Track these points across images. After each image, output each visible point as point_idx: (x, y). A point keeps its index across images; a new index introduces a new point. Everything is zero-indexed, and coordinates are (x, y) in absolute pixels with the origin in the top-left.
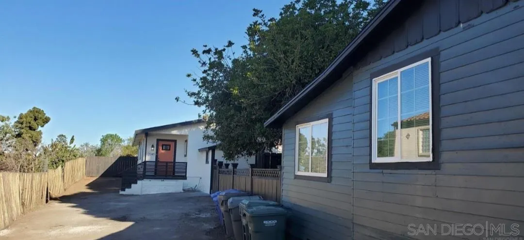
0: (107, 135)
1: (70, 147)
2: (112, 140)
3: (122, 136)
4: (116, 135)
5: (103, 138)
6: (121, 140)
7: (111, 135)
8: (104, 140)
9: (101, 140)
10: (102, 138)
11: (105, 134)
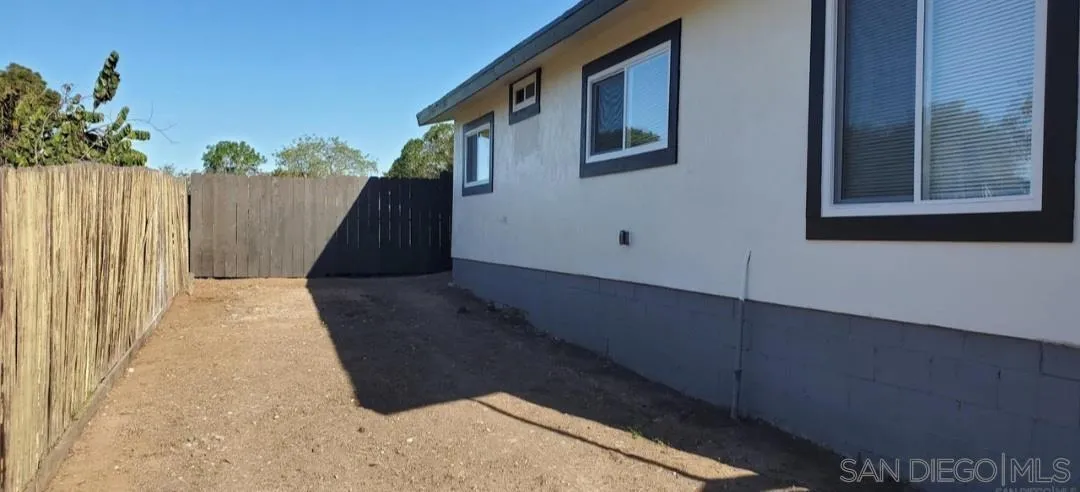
0: (221, 143)
1: (96, 119)
2: (233, 158)
3: (258, 149)
4: (243, 143)
5: (210, 153)
6: (257, 157)
7: (231, 146)
8: (213, 161)
9: (206, 158)
10: (207, 151)
11: (214, 143)
